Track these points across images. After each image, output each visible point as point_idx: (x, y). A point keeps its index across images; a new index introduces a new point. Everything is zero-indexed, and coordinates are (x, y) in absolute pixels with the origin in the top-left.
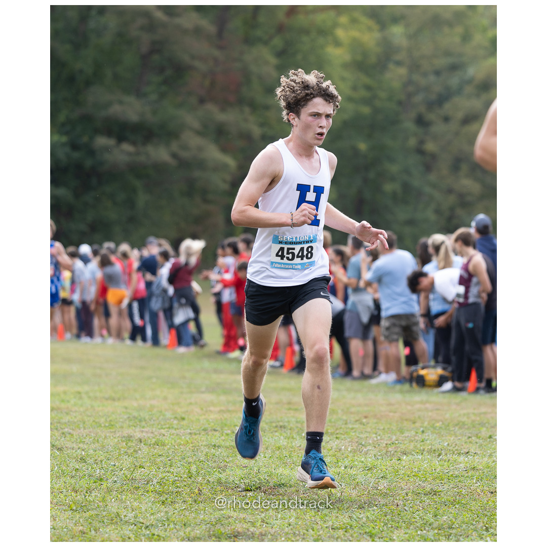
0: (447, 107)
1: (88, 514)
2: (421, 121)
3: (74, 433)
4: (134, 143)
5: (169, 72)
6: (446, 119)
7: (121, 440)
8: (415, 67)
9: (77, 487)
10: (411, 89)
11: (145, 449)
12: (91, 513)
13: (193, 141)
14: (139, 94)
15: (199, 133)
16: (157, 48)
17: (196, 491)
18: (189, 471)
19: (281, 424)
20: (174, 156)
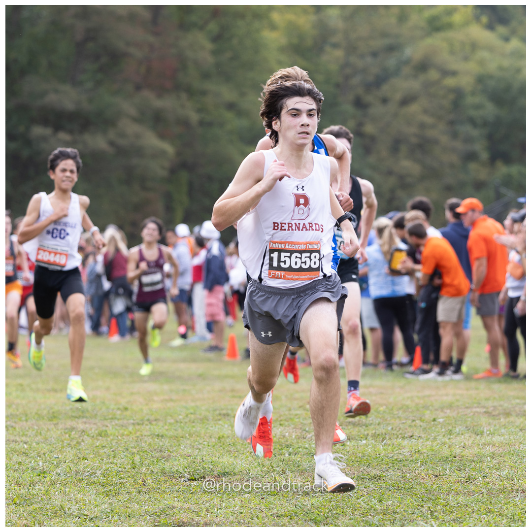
0: (385, 89)
1: (31, 508)
2: (359, 104)
3: (17, 427)
4: (71, 132)
5: (104, 60)
6: (385, 101)
7: (64, 432)
8: (351, 49)
9: (21, 480)
10: (348, 71)
11: (88, 440)
12: (35, 506)
13: (130, 128)
14: (75, 83)
15: (136, 120)
16: (91, 35)
17: (140, 481)
18: (132, 462)
19: (225, 412)
20: (112, 144)
